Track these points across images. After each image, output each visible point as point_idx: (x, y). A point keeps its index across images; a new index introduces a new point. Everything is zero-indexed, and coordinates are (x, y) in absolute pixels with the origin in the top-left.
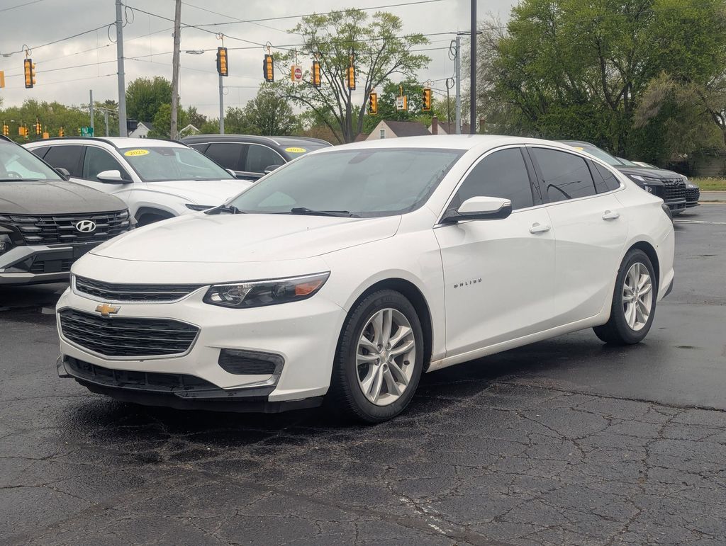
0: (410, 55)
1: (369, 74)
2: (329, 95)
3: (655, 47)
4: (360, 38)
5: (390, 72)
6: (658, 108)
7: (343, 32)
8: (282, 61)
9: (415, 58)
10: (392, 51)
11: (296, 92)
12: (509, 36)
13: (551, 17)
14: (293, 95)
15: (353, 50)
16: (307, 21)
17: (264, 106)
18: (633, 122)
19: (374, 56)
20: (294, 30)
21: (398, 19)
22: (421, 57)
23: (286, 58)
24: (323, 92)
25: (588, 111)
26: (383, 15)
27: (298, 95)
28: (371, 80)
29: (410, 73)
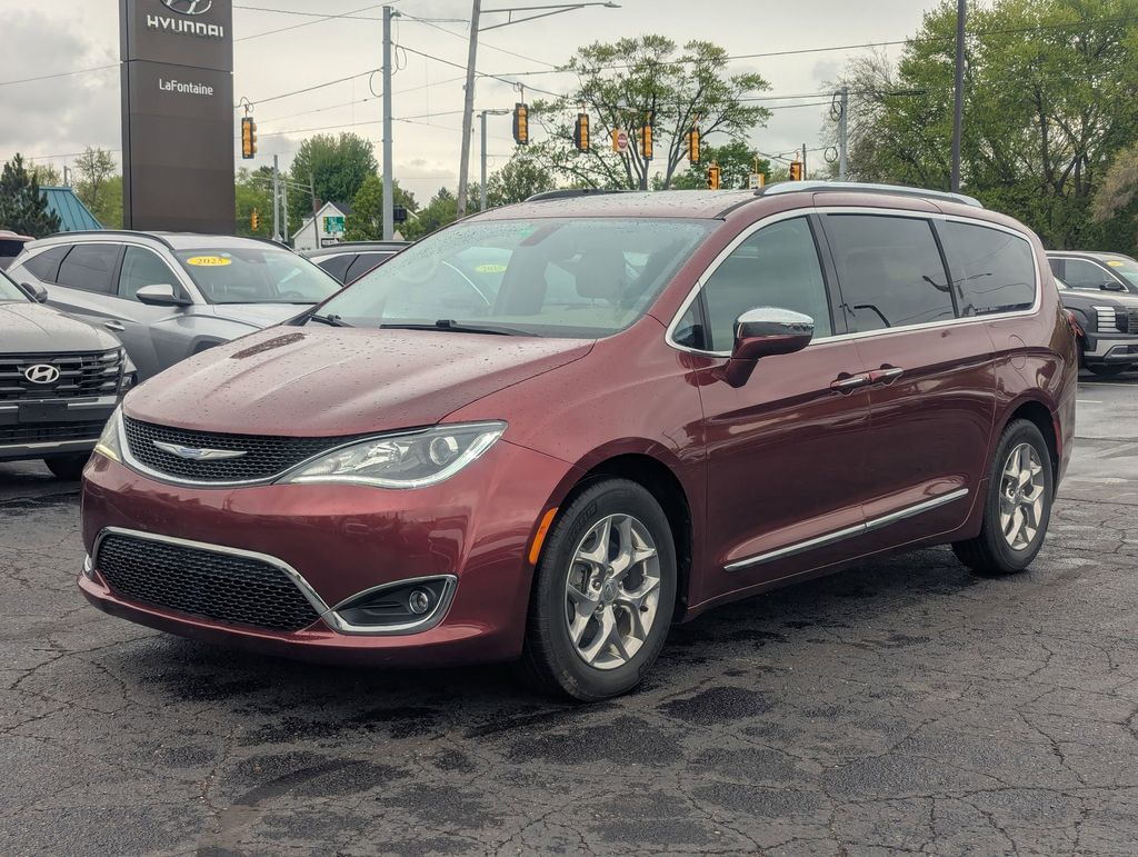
0: (739, 107)
1: (675, 134)
2: (616, 165)
3: (1126, 101)
4: (665, 81)
5: (708, 132)
6: (1131, 193)
7: (639, 69)
8: (547, 114)
9: (749, 111)
10: (713, 100)
11: (567, 160)
12: (899, 80)
13: (967, 55)
14: (563, 164)
15: (654, 97)
16: (586, 54)
17: (514, 179)
18: (1091, 215)
19: (684, 108)
20: (565, 67)
21: (722, 51)
22: (756, 110)
23: (552, 109)
24: (606, 161)
25: (1021, 196)
26: (701, 45)
27: (570, 165)
28: (679, 143)
29: (739, 133)
